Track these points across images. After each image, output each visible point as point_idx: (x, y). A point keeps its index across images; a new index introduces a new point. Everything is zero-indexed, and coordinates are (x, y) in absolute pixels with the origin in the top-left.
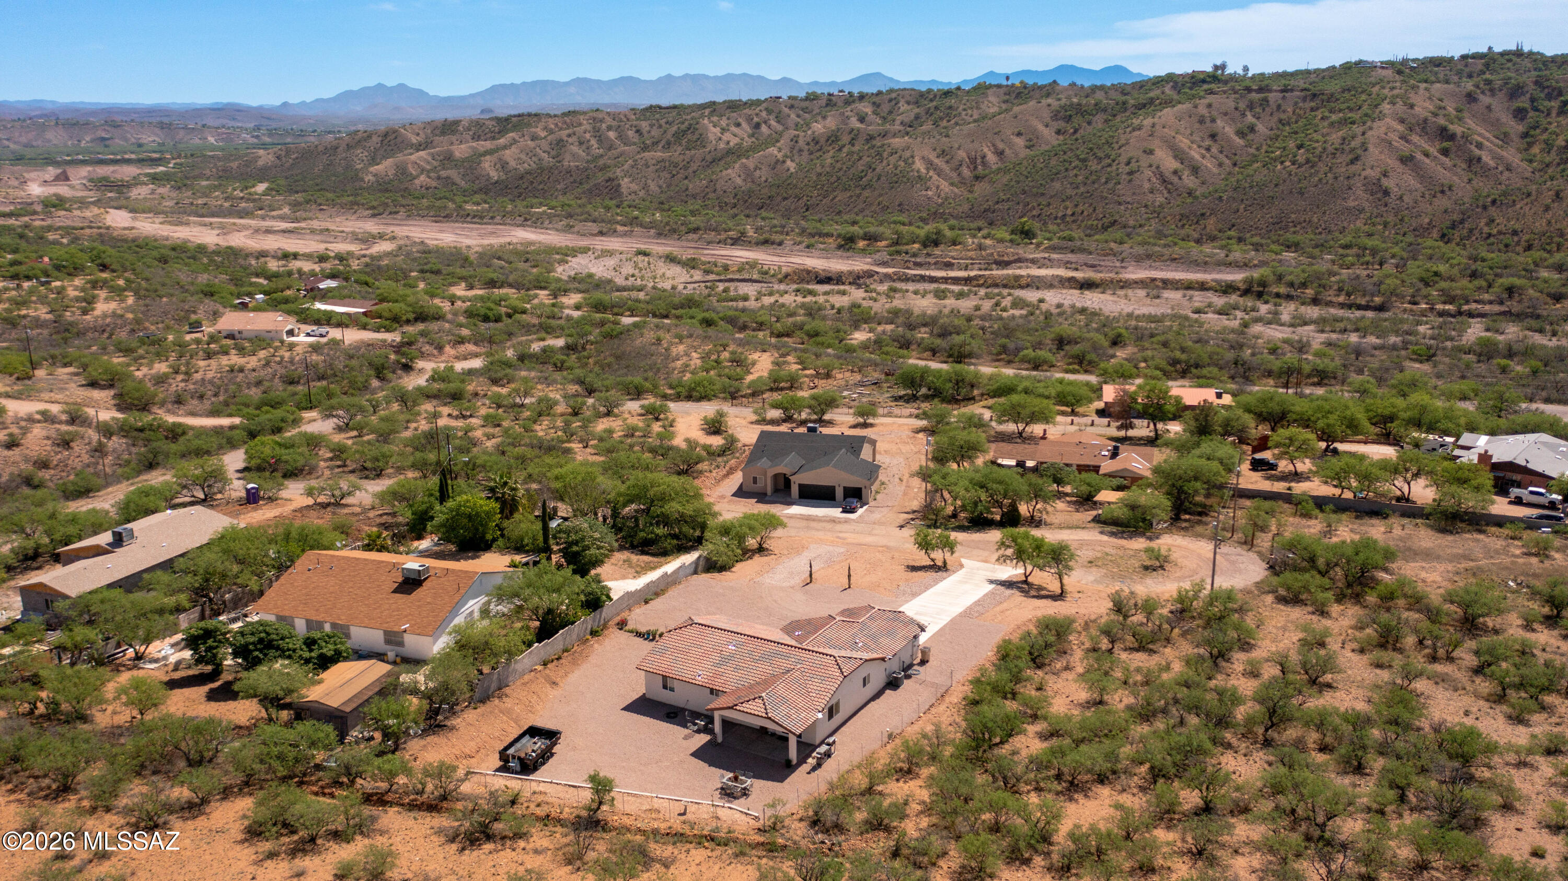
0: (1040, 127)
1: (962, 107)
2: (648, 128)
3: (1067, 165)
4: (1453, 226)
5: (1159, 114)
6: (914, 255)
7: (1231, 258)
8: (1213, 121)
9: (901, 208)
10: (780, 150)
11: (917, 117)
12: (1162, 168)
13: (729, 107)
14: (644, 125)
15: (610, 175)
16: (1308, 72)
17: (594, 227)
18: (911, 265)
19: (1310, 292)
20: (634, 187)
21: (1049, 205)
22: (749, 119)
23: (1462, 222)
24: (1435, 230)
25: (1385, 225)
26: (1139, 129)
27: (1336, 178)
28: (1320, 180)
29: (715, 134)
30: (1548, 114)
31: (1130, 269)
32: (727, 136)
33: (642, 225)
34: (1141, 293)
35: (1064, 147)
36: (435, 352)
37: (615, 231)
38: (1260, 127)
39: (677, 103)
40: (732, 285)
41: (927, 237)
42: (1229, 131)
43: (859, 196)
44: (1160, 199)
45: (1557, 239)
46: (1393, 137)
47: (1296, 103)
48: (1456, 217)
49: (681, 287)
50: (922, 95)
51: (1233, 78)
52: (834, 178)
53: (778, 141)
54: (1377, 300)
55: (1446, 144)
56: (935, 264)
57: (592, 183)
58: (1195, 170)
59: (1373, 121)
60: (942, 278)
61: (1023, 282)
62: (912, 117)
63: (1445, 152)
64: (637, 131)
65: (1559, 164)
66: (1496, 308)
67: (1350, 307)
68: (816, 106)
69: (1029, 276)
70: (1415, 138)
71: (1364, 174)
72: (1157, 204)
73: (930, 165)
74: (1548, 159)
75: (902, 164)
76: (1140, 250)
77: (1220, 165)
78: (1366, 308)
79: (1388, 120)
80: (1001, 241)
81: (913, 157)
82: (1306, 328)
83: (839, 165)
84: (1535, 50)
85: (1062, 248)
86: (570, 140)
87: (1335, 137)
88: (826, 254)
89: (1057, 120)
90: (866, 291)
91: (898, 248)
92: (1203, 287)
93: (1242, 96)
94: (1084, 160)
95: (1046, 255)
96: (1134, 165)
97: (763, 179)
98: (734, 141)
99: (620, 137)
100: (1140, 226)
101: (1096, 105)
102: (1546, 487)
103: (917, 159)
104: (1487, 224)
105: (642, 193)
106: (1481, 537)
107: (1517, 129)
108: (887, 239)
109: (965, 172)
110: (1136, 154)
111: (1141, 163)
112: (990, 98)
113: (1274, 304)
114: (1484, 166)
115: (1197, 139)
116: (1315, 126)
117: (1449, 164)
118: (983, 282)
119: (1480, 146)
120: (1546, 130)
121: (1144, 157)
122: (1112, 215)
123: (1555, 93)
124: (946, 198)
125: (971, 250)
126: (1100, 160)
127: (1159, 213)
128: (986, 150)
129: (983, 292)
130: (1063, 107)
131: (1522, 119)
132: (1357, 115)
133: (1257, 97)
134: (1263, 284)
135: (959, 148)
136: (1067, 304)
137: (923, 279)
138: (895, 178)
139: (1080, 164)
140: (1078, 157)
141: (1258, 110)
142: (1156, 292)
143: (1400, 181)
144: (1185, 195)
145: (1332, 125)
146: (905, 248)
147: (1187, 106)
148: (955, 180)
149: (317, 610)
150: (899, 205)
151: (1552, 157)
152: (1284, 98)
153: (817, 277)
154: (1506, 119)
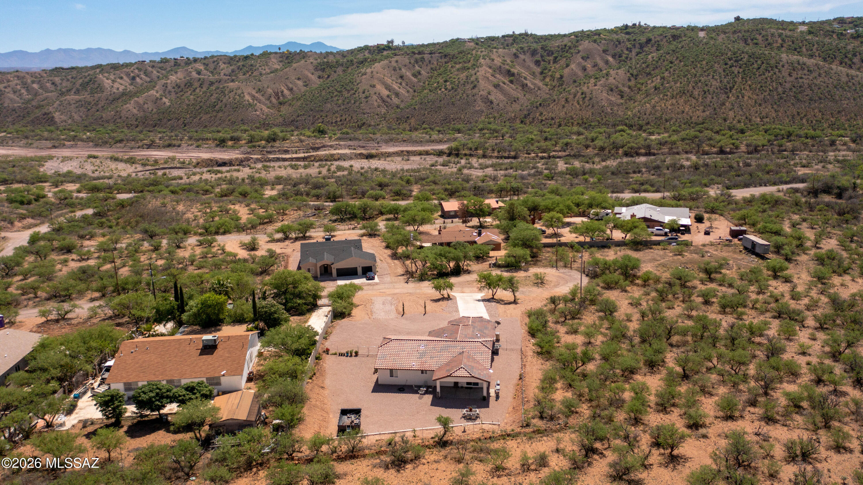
0: (310, 75)
1: (258, 65)
2: (60, 81)
3: (331, 94)
4: (525, 117)
5: (373, 66)
6: (264, 147)
7: (432, 138)
8: (400, 69)
9: (243, 122)
10: (157, 92)
11: (233, 71)
12: (381, 94)
13: (112, 68)
14: (57, 80)
15: (46, 110)
16: (434, 44)
17: (49, 144)
18: (265, 153)
19: (480, 152)
20: (63, 117)
21: (327, 116)
22: (128, 75)
23: (529, 115)
24: (518, 119)
25: (495, 118)
26: (365, 74)
27: (468, 96)
28: (461, 97)
29: (109, 84)
30: (549, 63)
31: (383, 147)
32: (116, 85)
33: (82, 140)
34: (399, 159)
35: (328, 85)
36: (9, 225)
37: (64, 145)
38: (423, 72)
39: (74, 66)
40: (167, 171)
41: (269, 137)
42: (409, 74)
43: (216, 116)
44: (383, 111)
45: (571, 121)
46: (488, 75)
47: (438, 60)
48: (526, 112)
49: (134, 175)
50: (231, 58)
51: (398, 48)
52: (198, 107)
53: (155, 87)
54: (513, 154)
55: (511, 78)
56: (279, 151)
57: (32, 116)
58: (397, 95)
59: (478, 67)
60: (290, 158)
62: (230, 71)
63: (511, 82)
64: (53, 84)
65: (559, 86)
66: (564, 154)
67: (501, 158)
68: (168, 66)
69: (338, 154)
70: (498, 76)
71: (480, 94)
72: (383, 113)
73: (253, 98)
74: (554, 84)
75: (238, 97)
76: (385, 137)
77: (408, 92)
78: (508, 158)
79: (484, 67)
80: (309, 137)
81: (243, 93)
82: (488, 169)
83: (199, 99)
84: (533, 33)
85: (344, 139)
86: (7, 90)
87: (463, 76)
88: (210, 149)
89: (317, 71)
90: (250, 169)
91: (254, 144)
92: (427, 153)
93: (412, 57)
94: (340, 92)
95: (337, 143)
96: (367, 93)
97: (150, 109)
98: (121, 88)
99: (41, 87)
100: (378, 125)
101: (337, 62)
102: (661, 226)
103: (245, 94)
104: (540, 115)
105: (70, 121)
106: (652, 250)
107: (538, 70)
108: (245, 140)
109: (274, 100)
110: (366, 87)
111: (370, 92)
112: (273, 60)
113: (467, 159)
114: (529, 88)
115: (395, 79)
116: (450, 71)
117: (514, 87)
118: (313, 159)
119: (525, 78)
120: (550, 70)
121: (371, 89)
122: (361, 120)
123: (550, 53)
124: (267, 115)
125: (296, 143)
126: (349, 91)
127: (385, 118)
128: (283, 88)
129: (317, 164)
130: (319, 64)
131: (539, 65)
132: (469, 65)
133: (418, 56)
134: (457, 150)
135: (268, 87)
136: (366, 167)
137: (278, 160)
138: (235, 106)
139: (338, 94)
140: (336, 90)
141: (420, 63)
142: (406, 157)
143: (496, 96)
144: (395, 108)
145: (458, 70)
146: (257, 143)
147: (386, 62)
148: (269, 105)
149: (154, 375)
150: (242, 120)
151: (555, 83)
152: (431, 57)
153: (217, 163)
154: (532, 65)
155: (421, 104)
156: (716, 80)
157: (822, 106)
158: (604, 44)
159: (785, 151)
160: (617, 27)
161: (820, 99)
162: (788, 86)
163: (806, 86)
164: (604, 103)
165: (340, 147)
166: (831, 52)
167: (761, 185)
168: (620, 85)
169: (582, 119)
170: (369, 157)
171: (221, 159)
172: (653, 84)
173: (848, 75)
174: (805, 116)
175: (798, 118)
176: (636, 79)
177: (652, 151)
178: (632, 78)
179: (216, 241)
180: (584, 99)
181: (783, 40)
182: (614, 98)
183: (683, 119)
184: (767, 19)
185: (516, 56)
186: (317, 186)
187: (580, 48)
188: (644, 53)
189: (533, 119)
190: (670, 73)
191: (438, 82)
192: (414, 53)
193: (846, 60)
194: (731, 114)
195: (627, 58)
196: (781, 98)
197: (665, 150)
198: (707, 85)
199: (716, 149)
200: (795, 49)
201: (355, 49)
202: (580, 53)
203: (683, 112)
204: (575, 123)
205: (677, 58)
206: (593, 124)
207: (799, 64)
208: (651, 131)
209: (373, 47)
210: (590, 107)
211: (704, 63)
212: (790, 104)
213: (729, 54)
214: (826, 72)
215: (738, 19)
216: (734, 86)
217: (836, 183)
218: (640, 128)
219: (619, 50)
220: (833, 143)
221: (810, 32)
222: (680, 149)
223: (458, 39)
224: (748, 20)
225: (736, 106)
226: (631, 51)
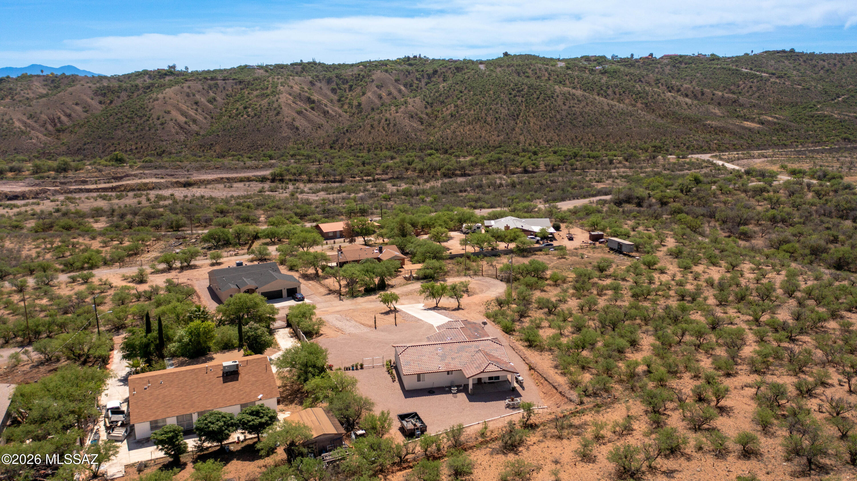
0: (89, 100)
1: (19, 89)
3: (121, 121)
4: (334, 143)
5: (164, 92)
6: (55, 178)
7: (247, 165)
8: (194, 95)
12: (178, 121)
18: (58, 184)
19: (305, 177)
21: (119, 144)
23: (337, 140)
24: (327, 145)
26: (157, 100)
27: (273, 123)
28: (265, 124)
30: (345, 91)
31: (195, 175)
34: (221, 186)
35: (114, 111)
38: (218, 98)
42: (203, 100)
44: (183, 138)
45: (379, 146)
46: (290, 102)
47: (232, 86)
48: (334, 138)
51: (181, 74)
54: (338, 178)
55: (313, 105)
56: (75, 182)
58: (195, 121)
59: (278, 94)
60: (95, 189)
61: (150, 186)
63: (313, 109)
65: (358, 113)
66: (387, 176)
67: (328, 182)
69: (152, 183)
70: (299, 103)
71: (284, 120)
72: (182, 140)
73: (25, 124)
75: (6, 124)
76: (194, 165)
77: (206, 118)
78: (335, 182)
79: (284, 94)
80: (107, 166)
81: (11, 119)
82: (321, 193)
85: (148, 167)
87: (264, 102)
89: (97, 95)
90: (52, 201)
91: (41, 175)
92: (249, 180)
93: (204, 82)
94: (131, 118)
95: (141, 171)
96: (161, 120)
100: (180, 152)
101: (116, 87)
103: (14, 120)
104: (348, 141)
107: (335, 98)
108: (28, 170)
109: (50, 127)
110: (161, 113)
111: (166, 118)
112: (36, 83)
113: (293, 185)
114: (331, 115)
115: (189, 105)
116: (248, 98)
117: (316, 114)
118: (123, 189)
119: (326, 105)
120: (347, 98)
121: (165, 115)
122: (160, 147)
123: (345, 81)
124: (46, 144)
125: (93, 172)
126: (141, 117)
127: (186, 145)
128: (59, 114)
129: (131, 194)
130: (99, 88)
131: (335, 93)
132: (268, 92)
133: (212, 82)
134: (281, 175)
135: (41, 113)
136: (189, 195)
137: (81, 191)
138: (4, 133)
139: (129, 120)
140: (126, 116)
141: (214, 89)
142: (228, 185)
143: (300, 122)
144: (195, 135)
145: (257, 96)
146: (46, 174)
147: (177, 87)
148: (45, 133)
149: (184, 408)
150: (15, 149)
151: (354, 110)
152: (226, 83)
153: (6, 196)
154: (329, 93)
155: (224, 130)
156: (504, 108)
157: (593, 130)
158: (395, 74)
159: (576, 169)
160: (399, 59)
161: (591, 124)
162: (564, 113)
163: (578, 113)
164: (408, 129)
165: (146, 176)
166: (589, 85)
167: (574, 199)
168: (419, 113)
169: (390, 144)
170: (187, 185)
171: (10, 192)
172: (449, 112)
173: (608, 104)
174: (582, 139)
175: (577, 141)
176: (432, 107)
177: (467, 172)
178: (428, 106)
179: (93, 276)
180: (388, 125)
181: (549, 74)
182: (416, 124)
183: (482, 143)
184: (531, 55)
185: (312, 83)
186: (149, 216)
187: (374, 77)
188: (433, 83)
189: (342, 144)
190: (462, 101)
191: (237, 109)
192: (205, 78)
193: (602, 92)
194: (522, 138)
195: (417, 87)
196: (561, 124)
197: (478, 170)
198: (497, 113)
199: (520, 169)
200: (561, 82)
201: (132, 74)
202: (375, 82)
203: (481, 137)
204: (384, 148)
205: (466, 88)
206: (401, 148)
207: (570, 95)
208: (457, 154)
209: (154, 71)
210: (395, 132)
211: (491, 92)
212: (568, 129)
213: (512, 85)
214: (591, 102)
215: (506, 54)
216: (520, 113)
217: (636, 195)
218: (446, 152)
219: (410, 80)
220: (611, 162)
221: (568, 68)
222: (490, 170)
223: (246, 66)
224: (515, 56)
225: (525, 131)
226: (420, 81)
